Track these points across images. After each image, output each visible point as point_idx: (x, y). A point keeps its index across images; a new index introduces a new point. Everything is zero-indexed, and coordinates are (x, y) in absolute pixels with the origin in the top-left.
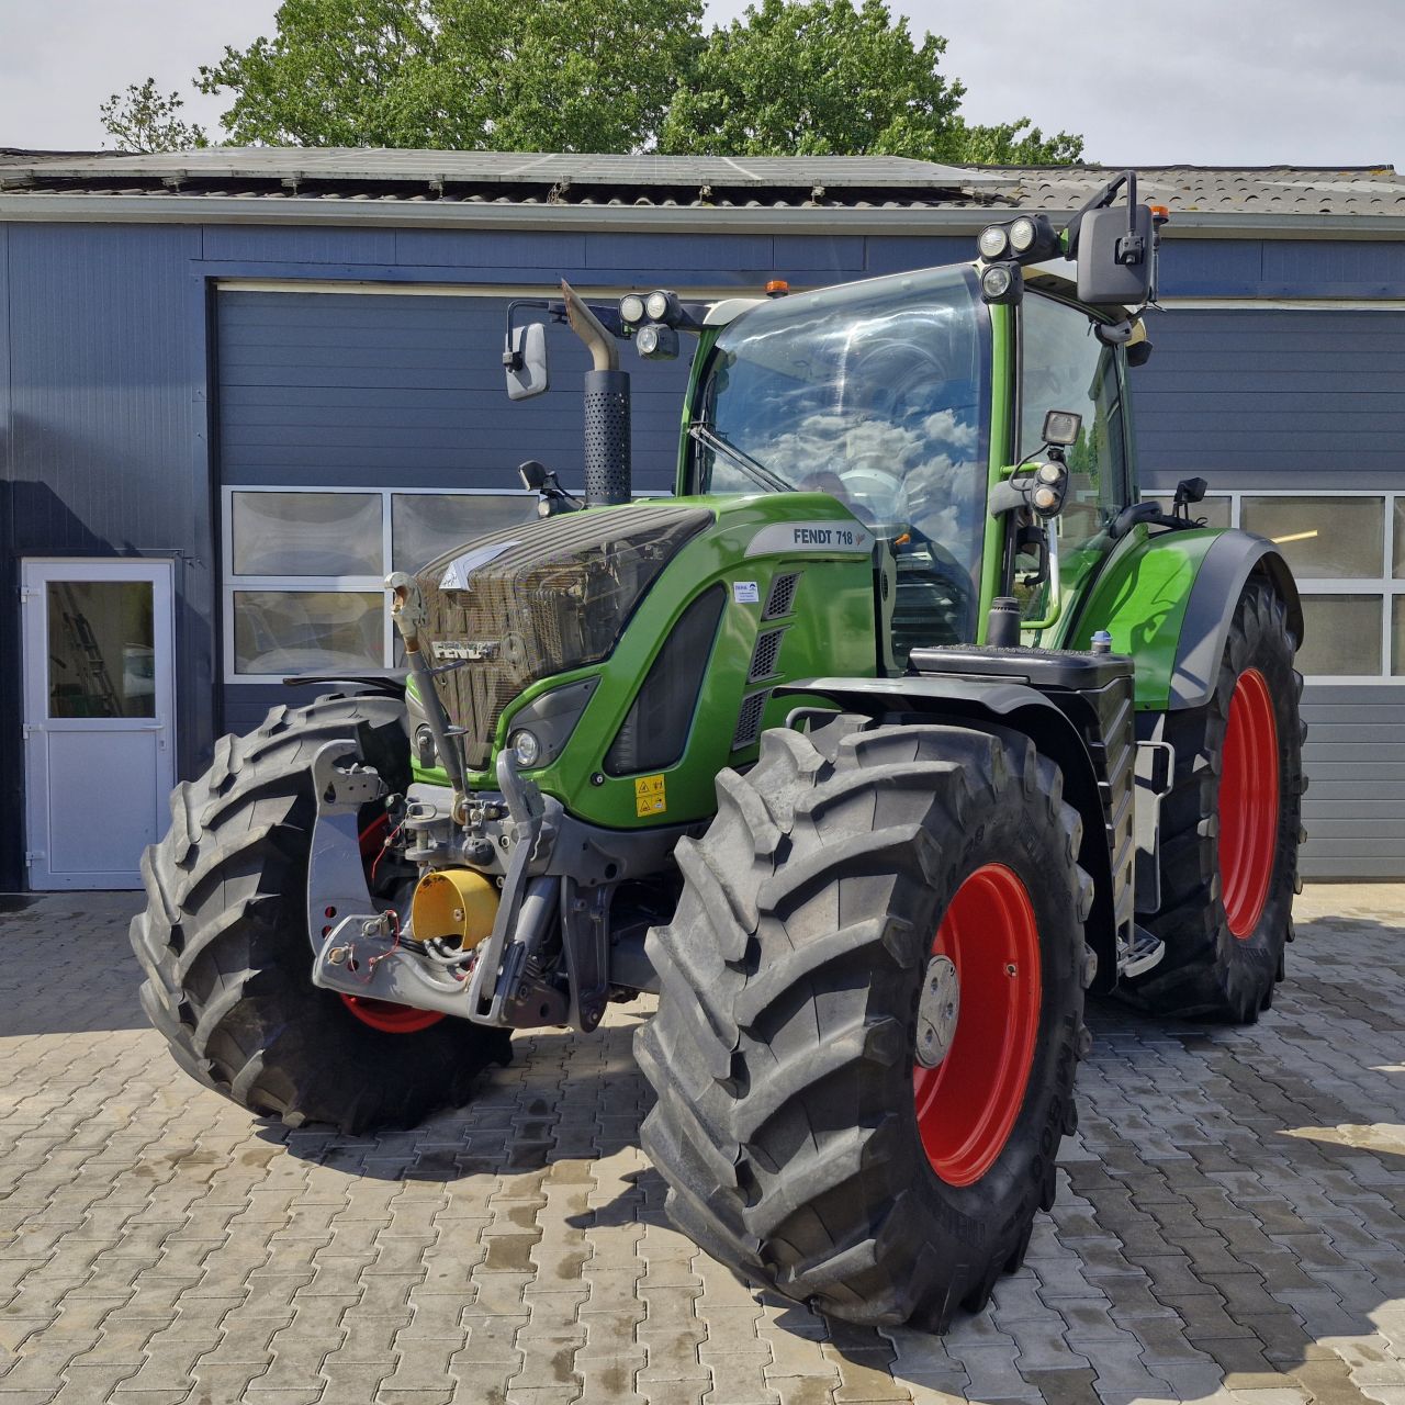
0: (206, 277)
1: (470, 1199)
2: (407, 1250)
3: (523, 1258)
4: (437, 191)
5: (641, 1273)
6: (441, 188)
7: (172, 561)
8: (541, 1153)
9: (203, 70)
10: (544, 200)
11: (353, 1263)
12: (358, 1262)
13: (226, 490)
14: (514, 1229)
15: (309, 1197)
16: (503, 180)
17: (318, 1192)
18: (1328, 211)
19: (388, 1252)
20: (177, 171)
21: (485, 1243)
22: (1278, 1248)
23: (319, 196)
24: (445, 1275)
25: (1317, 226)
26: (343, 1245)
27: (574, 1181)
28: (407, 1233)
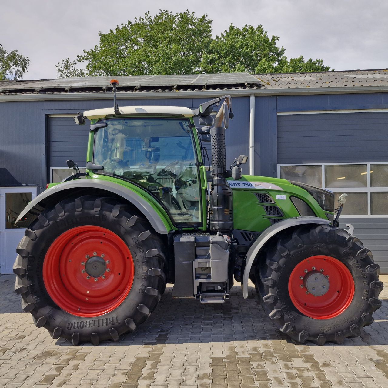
0: (46, 114)
1: (48, 364)
2: (24, 377)
3: (51, 380)
4: (104, 90)
5: (78, 386)
6: (105, 89)
7: (36, 187)
8: (76, 351)
9: (78, 56)
10: (133, 91)
11: (6, 380)
12: (8, 380)
13: (51, 168)
14: (55, 372)
15: (9, 362)
16: (123, 86)
17: (12, 360)
18: (346, 86)
19: (18, 377)
20: (40, 87)
21: (44, 376)
22: (255, 384)
23: (74, 92)
24: (28, 385)
25: (342, 90)
26: (8, 375)
27: (79, 360)
28: (26, 373)
